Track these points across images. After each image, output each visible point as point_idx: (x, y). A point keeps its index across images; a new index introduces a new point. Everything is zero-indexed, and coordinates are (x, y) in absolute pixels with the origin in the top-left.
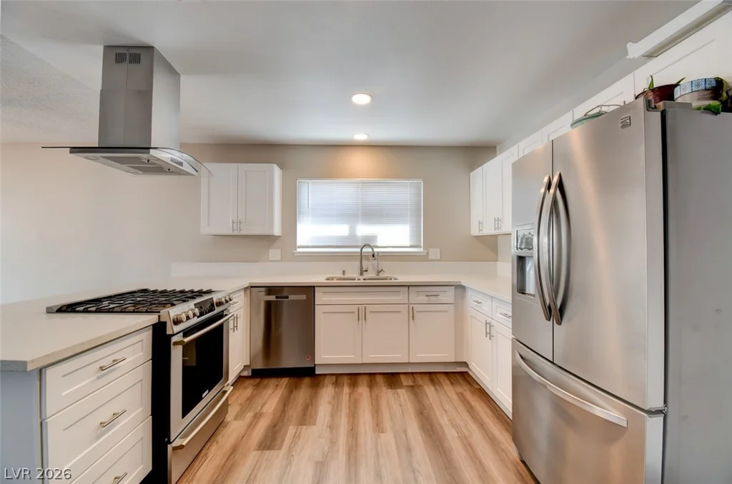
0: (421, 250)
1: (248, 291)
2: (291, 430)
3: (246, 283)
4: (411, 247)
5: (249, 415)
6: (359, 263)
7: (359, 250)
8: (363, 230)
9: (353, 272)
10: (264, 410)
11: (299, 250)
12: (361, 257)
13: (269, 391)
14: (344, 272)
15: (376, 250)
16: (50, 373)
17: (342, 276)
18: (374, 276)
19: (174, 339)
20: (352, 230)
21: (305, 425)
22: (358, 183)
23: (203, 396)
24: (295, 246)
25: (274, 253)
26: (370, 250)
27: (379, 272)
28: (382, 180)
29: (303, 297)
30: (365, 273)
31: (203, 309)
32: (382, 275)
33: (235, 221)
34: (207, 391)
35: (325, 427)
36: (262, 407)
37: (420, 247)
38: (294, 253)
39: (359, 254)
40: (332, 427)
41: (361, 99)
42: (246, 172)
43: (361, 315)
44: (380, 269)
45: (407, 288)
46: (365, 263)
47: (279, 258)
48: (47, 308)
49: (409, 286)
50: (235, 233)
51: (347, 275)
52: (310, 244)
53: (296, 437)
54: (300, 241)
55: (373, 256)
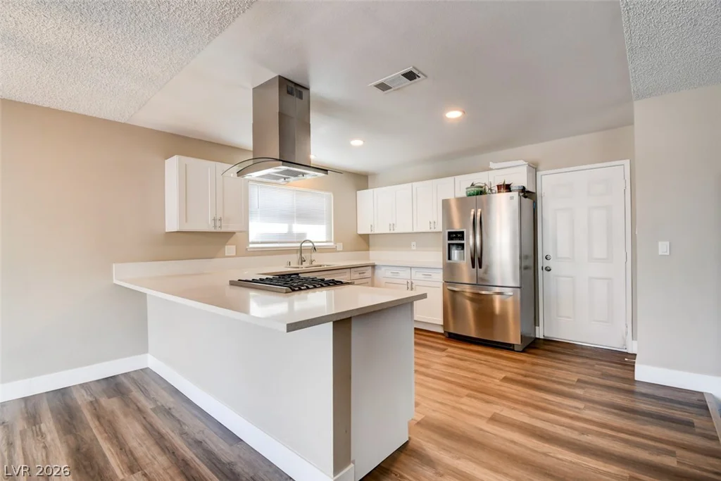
0: (332, 244)
4: (326, 242)
6: (299, 255)
7: (298, 245)
11: (251, 246)
12: (301, 250)
14: (290, 263)
18: (309, 264)
20: (290, 228)
22: (294, 190)
24: (248, 243)
25: (230, 249)
26: (311, 244)
27: (312, 261)
28: (309, 190)
30: (303, 263)
32: (314, 263)
33: (217, 218)
37: (331, 242)
38: (247, 249)
39: (299, 248)
44: (313, 259)
45: (349, 269)
46: (305, 255)
47: (234, 254)
52: (260, 240)
54: (252, 238)
55: (315, 249)
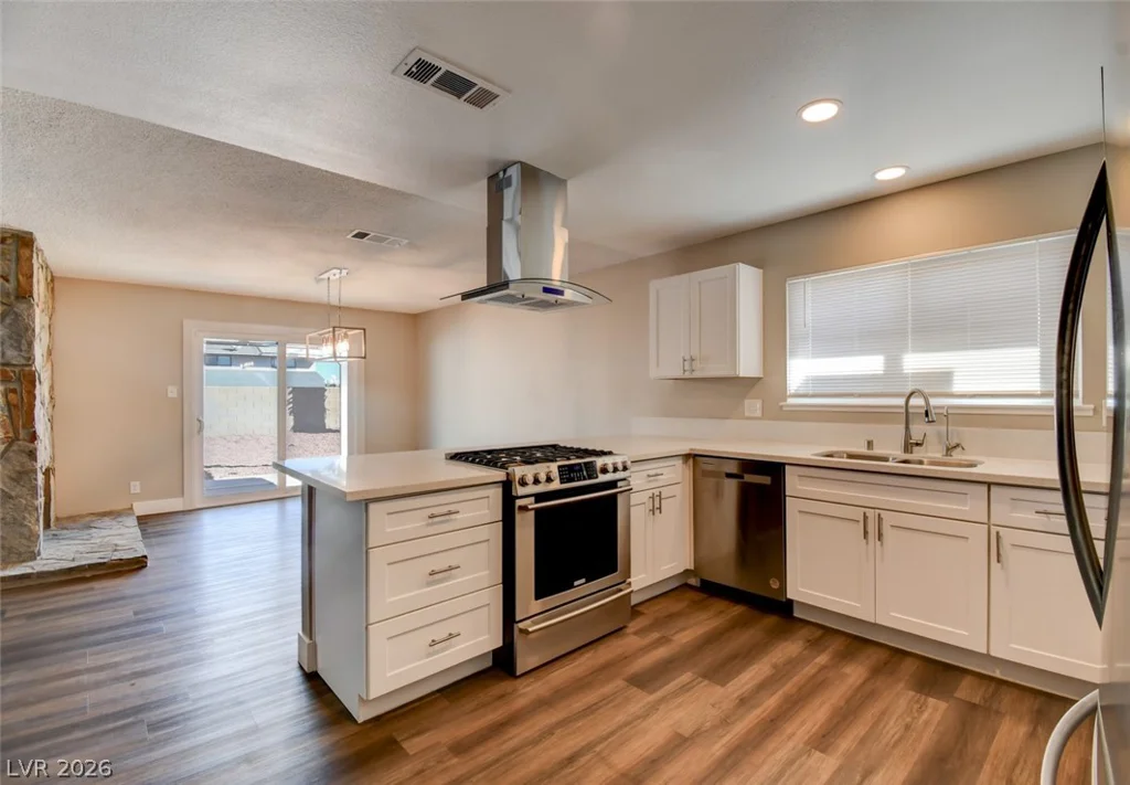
1: (691, 461)
2: (685, 677)
3: (685, 448)
5: (655, 635)
6: (902, 427)
7: (901, 402)
8: (916, 362)
9: (890, 446)
10: (676, 638)
11: (791, 401)
12: (908, 415)
13: (703, 616)
14: (870, 444)
15: (933, 402)
16: (372, 507)
17: (863, 450)
18: (939, 455)
19: (519, 503)
20: (893, 363)
21: (710, 679)
22: (906, 266)
23: (576, 583)
24: (784, 395)
25: (753, 406)
26: (922, 402)
27: (949, 450)
28: (963, 251)
29: (766, 480)
30: (916, 449)
31: (567, 473)
32: (956, 457)
33: (687, 357)
34: (583, 580)
35: (735, 695)
36: (677, 632)
38: (782, 407)
39: (903, 410)
40: (744, 702)
41: (821, 112)
42: (700, 283)
43: (872, 528)
44: (954, 442)
45: (985, 488)
46: (918, 430)
47: (758, 413)
48: (446, 455)
49: (989, 485)
50: (687, 375)
51: (877, 451)
53: (685, 688)
54: (792, 385)
55: (927, 415)
